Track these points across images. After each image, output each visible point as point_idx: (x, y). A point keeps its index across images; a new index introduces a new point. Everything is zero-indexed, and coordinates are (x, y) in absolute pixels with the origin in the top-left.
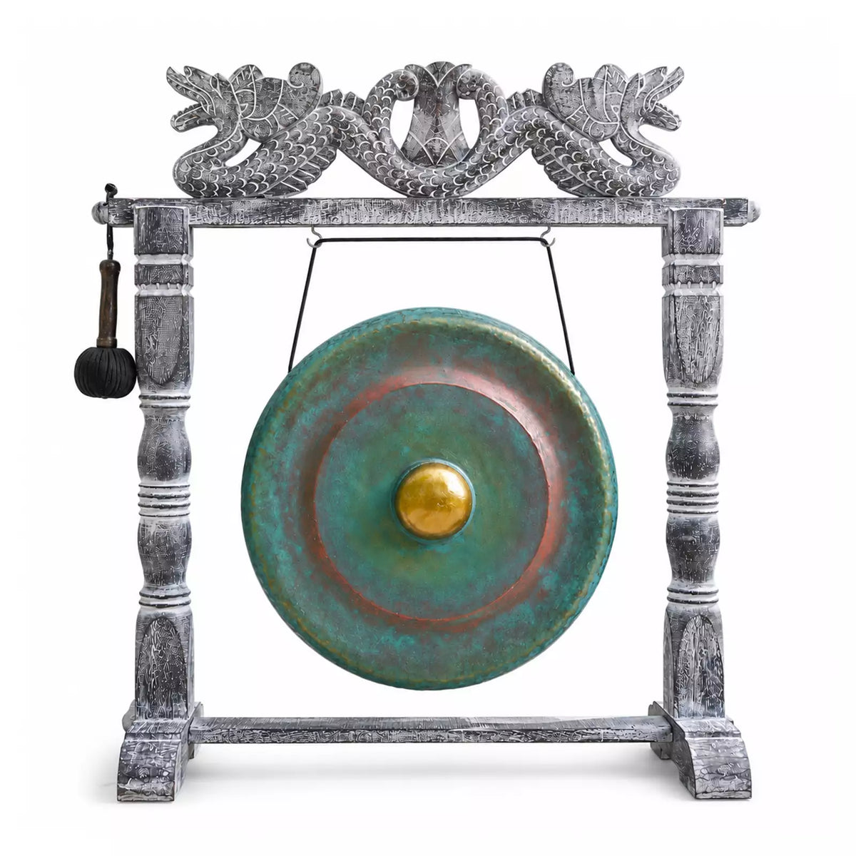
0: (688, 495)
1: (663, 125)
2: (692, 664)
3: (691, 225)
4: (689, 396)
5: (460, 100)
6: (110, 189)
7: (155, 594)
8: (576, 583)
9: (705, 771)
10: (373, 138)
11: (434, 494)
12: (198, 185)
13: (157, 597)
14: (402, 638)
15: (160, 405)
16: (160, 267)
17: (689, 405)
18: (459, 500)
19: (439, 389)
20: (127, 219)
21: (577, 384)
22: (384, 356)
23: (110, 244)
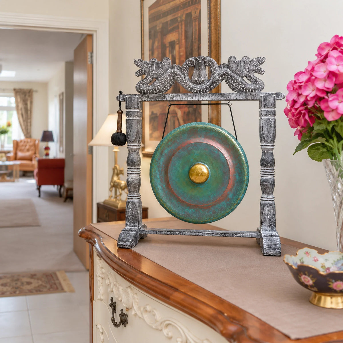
0: (266, 172)
1: (260, 73)
2: (266, 217)
3: (266, 99)
4: (266, 146)
5: (206, 67)
6: (121, 92)
7: (130, 196)
8: (237, 196)
9: (267, 247)
10: (183, 77)
11: (198, 172)
12: (141, 90)
13: (131, 197)
14: (191, 210)
15: (132, 147)
16: (132, 112)
17: (266, 148)
18: (205, 173)
19: (200, 144)
20: (124, 99)
21: (238, 143)
22: (186, 135)
23: (120, 106)
